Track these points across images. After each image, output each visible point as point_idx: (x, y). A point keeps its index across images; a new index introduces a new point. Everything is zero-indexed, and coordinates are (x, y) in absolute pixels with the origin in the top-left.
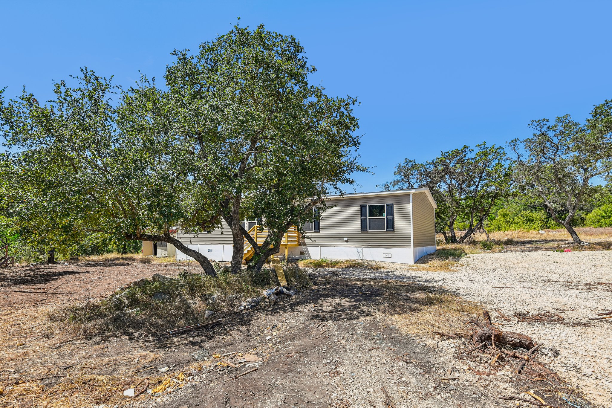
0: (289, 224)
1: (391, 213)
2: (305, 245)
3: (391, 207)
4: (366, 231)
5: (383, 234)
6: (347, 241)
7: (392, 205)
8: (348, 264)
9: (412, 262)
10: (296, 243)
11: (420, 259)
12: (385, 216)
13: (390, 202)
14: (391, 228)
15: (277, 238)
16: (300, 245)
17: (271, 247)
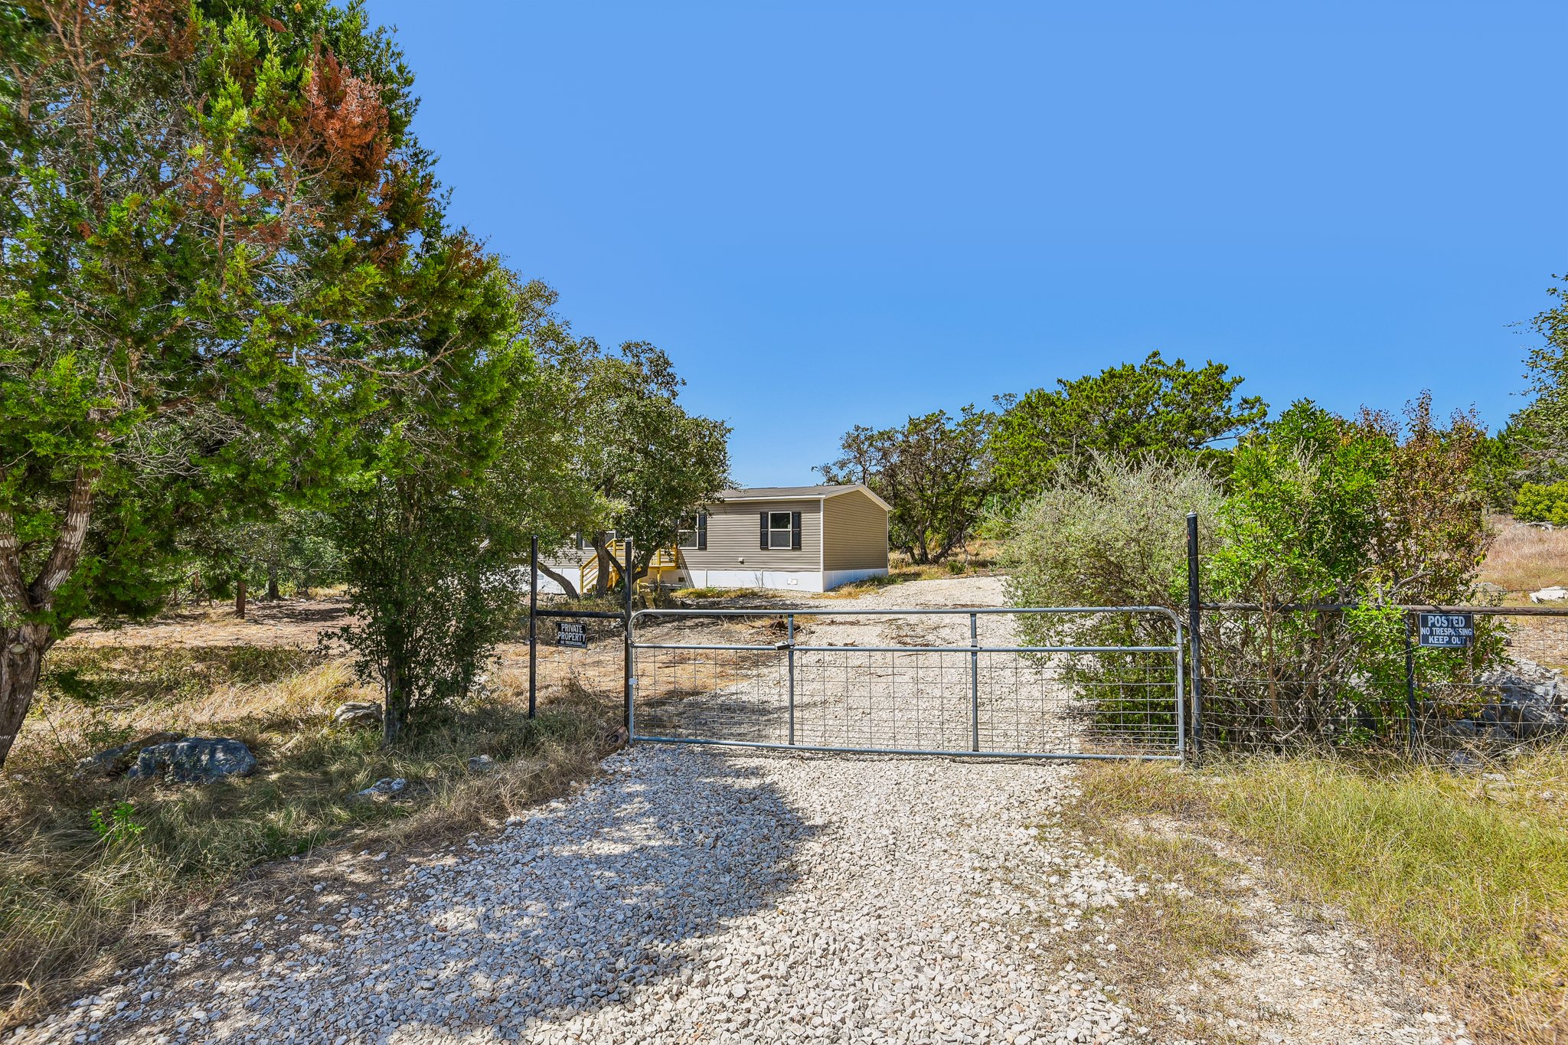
0: (657, 547)
1: (797, 524)
2: (686, 568)
3: (797, 517)
4: (767, 549)
5: (787, 552)
6: (742, 563)
7: (800, 514)
8: (739, 593)
9: (821, 590)
10: (673, 564)
11: (832, 587)
12: (790, 529)
13: (797, 510)
14: (797, 545)
15: (646, 559)
16: (679, 568)
17: (639, 569)
